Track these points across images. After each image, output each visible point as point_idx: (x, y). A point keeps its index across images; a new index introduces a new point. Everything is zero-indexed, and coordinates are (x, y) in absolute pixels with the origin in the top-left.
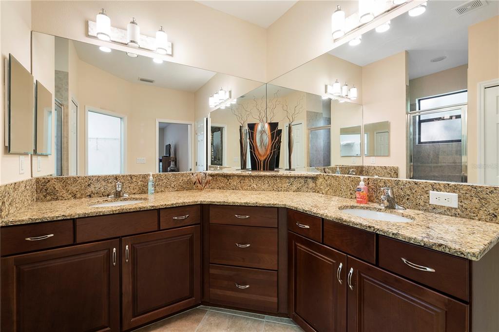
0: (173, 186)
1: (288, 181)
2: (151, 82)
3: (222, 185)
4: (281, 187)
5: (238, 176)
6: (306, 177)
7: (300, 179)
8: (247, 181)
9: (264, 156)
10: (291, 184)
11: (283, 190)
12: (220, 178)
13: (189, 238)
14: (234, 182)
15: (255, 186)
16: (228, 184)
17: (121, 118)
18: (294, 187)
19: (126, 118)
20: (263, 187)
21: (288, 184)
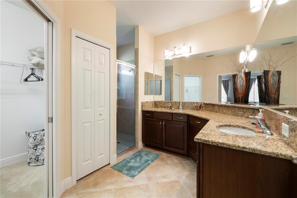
0: (190, 107)
1: (242, 110)
2: (212, 56)
3: (211, 109)
4: (238, 114)
5: (217, 105)
6: (254, 109)
7: (250, 110)
8: (221, 108)
9: (242, 94)
10: (244, 113)
11: (239, 116)
12: (210, 106)
13: (182, 126)
14: (216, 108)
15: (225, 111)
16: (213, 109)
17: (199, 77)
18: (246, 115)
19: (201, 76)
20: (229, 113)
21: (242, 113)
